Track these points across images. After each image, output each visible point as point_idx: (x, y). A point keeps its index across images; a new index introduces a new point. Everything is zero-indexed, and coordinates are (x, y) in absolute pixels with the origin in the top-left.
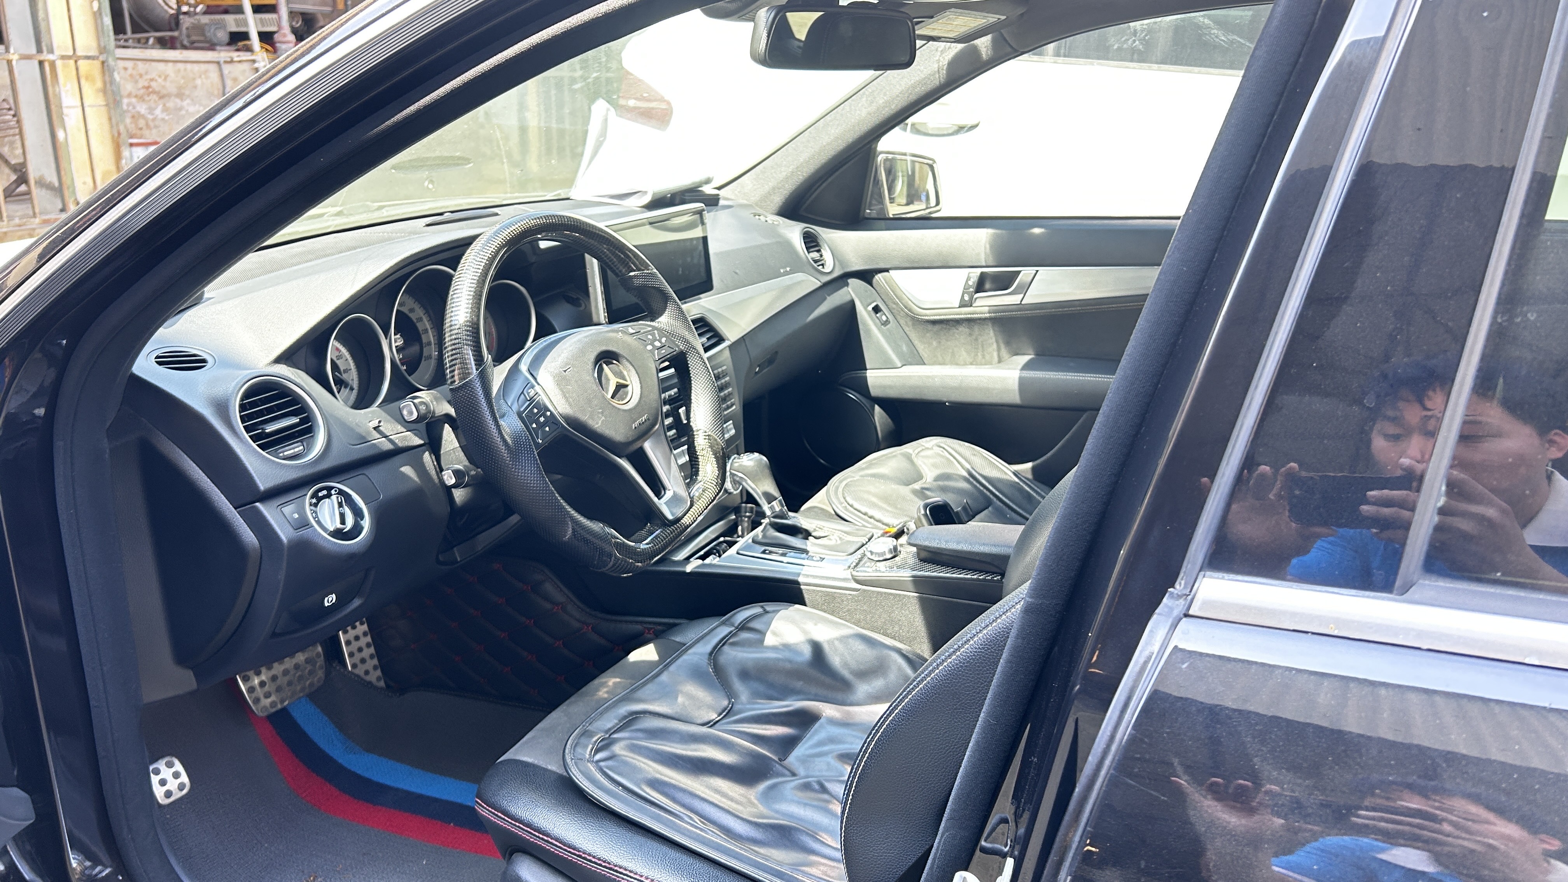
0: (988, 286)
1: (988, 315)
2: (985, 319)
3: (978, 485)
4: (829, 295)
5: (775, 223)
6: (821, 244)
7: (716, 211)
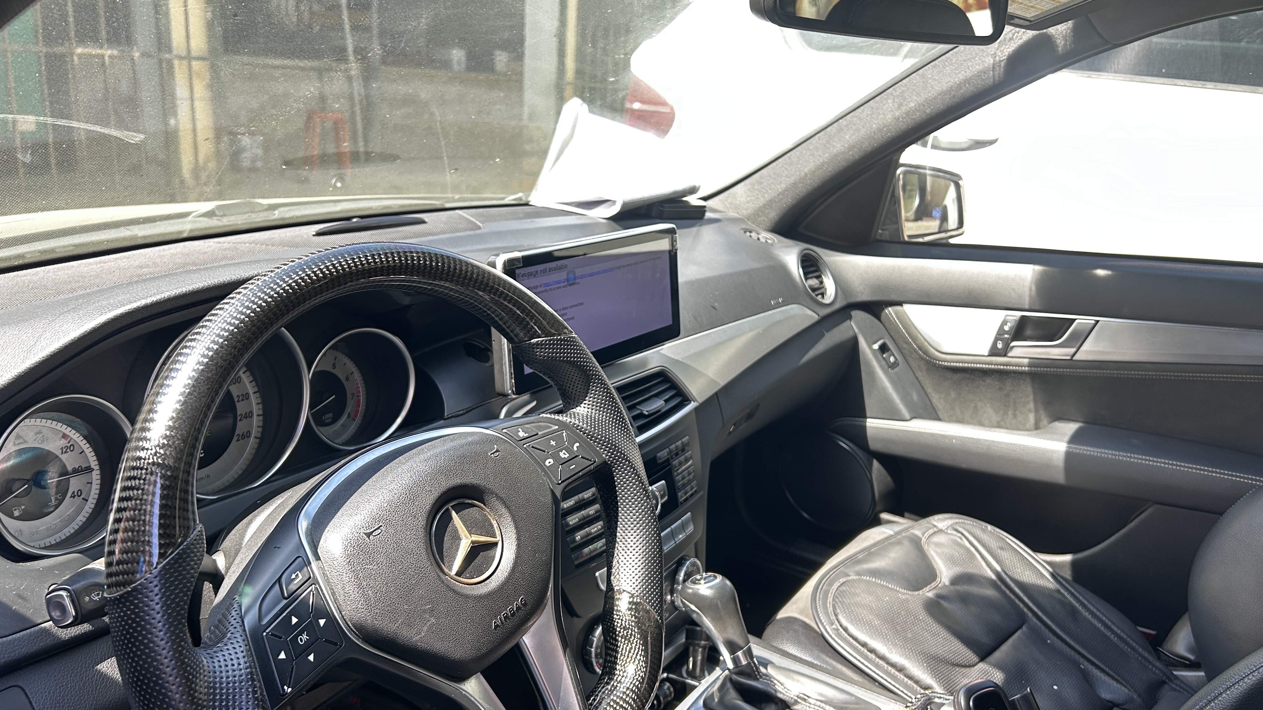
0: (1028, 332)
1: (1027, 368)
2: (1022, 373)
3: (1008, 592)
4: (828, 331)
5: (769, 241)
6: (821, 268)
7: (701, 225)
